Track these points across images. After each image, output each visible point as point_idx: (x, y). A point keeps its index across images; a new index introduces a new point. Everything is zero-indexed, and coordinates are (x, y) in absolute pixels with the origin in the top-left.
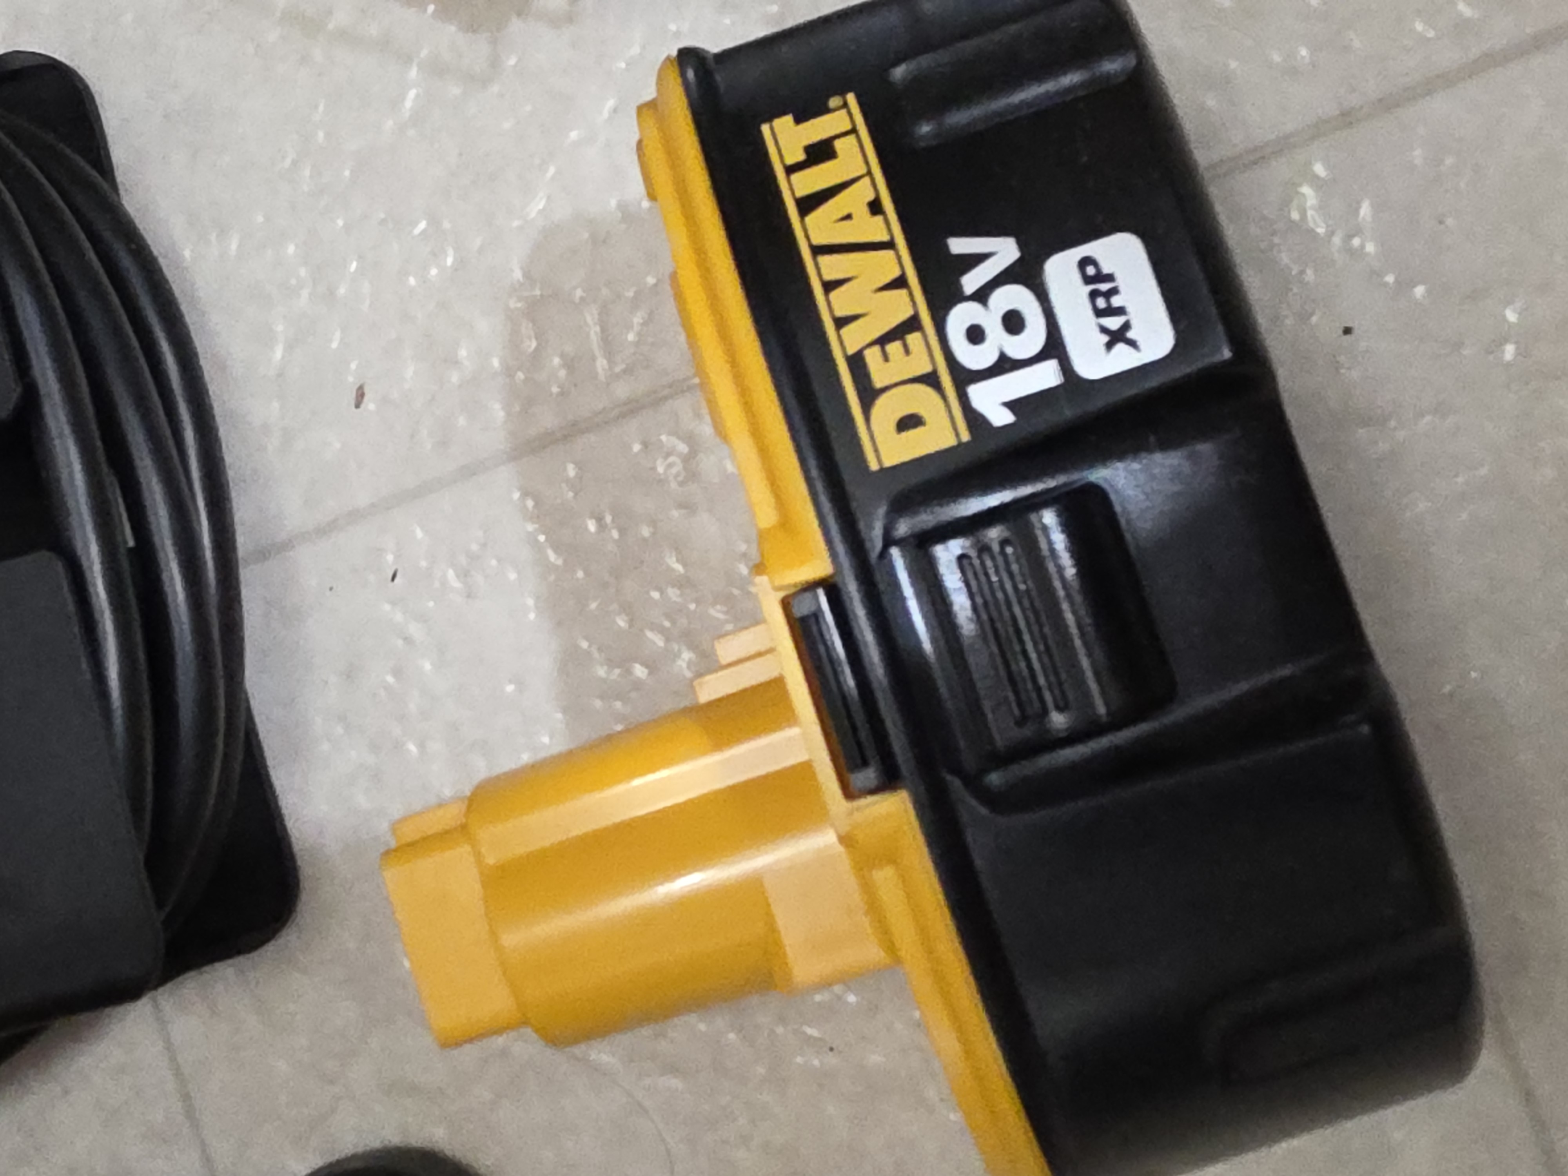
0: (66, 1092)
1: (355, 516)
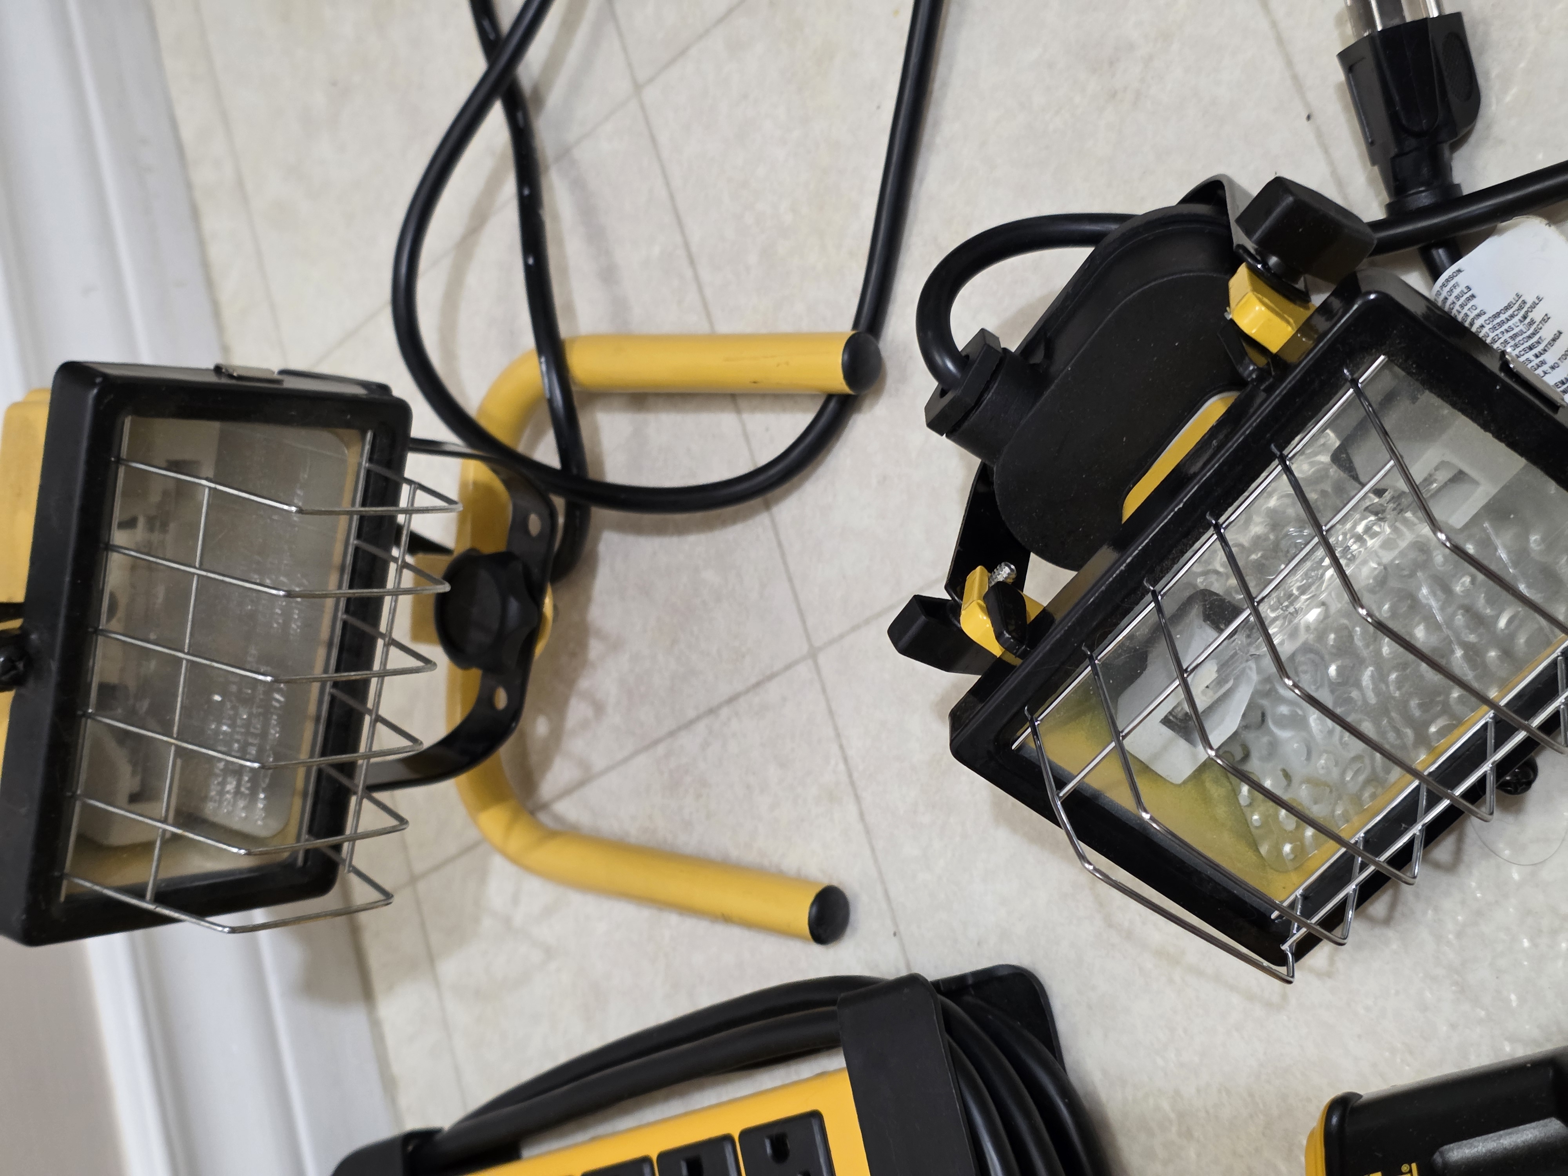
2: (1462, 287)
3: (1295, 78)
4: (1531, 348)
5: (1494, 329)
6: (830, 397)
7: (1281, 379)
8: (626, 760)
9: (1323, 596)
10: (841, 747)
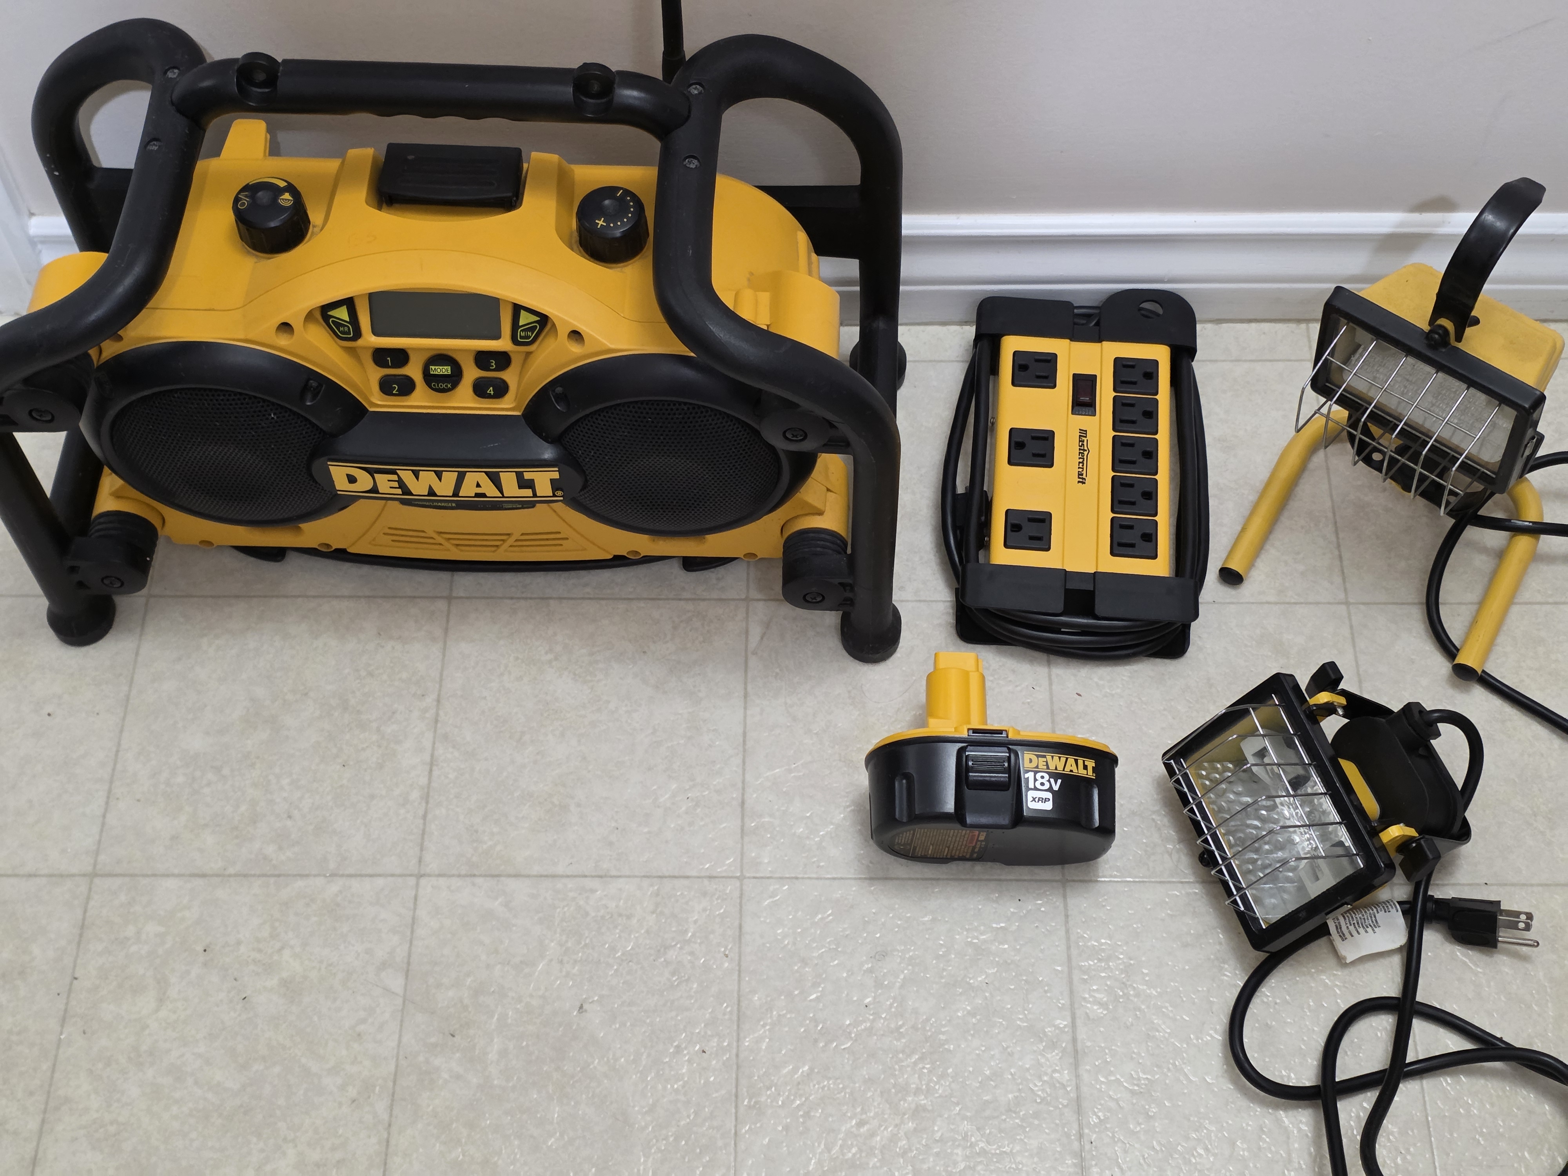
0: (934, 574)
1: (1051, 684)
2: (1391, 909)
3: (1506, 885)
4: (1358, 923)
5: (1370, 914)
6: (1458, 650)
7: (1368, 833)
8: (1331, 496)
9: (1292, 819)
10: (1302, 603)
